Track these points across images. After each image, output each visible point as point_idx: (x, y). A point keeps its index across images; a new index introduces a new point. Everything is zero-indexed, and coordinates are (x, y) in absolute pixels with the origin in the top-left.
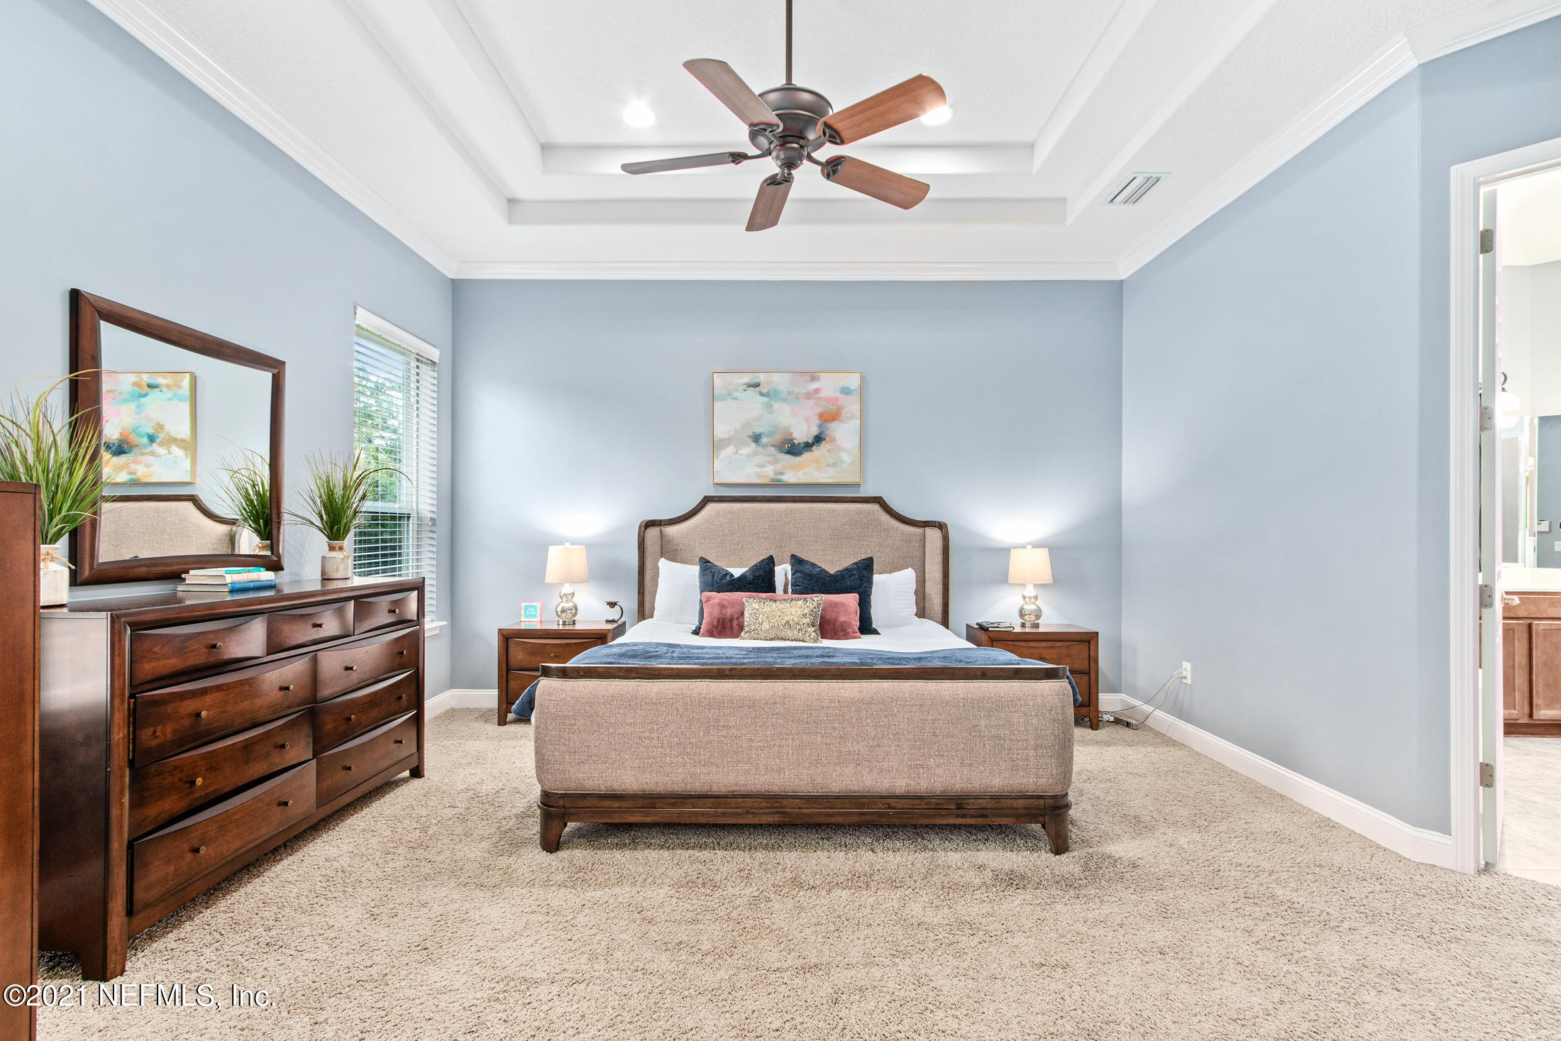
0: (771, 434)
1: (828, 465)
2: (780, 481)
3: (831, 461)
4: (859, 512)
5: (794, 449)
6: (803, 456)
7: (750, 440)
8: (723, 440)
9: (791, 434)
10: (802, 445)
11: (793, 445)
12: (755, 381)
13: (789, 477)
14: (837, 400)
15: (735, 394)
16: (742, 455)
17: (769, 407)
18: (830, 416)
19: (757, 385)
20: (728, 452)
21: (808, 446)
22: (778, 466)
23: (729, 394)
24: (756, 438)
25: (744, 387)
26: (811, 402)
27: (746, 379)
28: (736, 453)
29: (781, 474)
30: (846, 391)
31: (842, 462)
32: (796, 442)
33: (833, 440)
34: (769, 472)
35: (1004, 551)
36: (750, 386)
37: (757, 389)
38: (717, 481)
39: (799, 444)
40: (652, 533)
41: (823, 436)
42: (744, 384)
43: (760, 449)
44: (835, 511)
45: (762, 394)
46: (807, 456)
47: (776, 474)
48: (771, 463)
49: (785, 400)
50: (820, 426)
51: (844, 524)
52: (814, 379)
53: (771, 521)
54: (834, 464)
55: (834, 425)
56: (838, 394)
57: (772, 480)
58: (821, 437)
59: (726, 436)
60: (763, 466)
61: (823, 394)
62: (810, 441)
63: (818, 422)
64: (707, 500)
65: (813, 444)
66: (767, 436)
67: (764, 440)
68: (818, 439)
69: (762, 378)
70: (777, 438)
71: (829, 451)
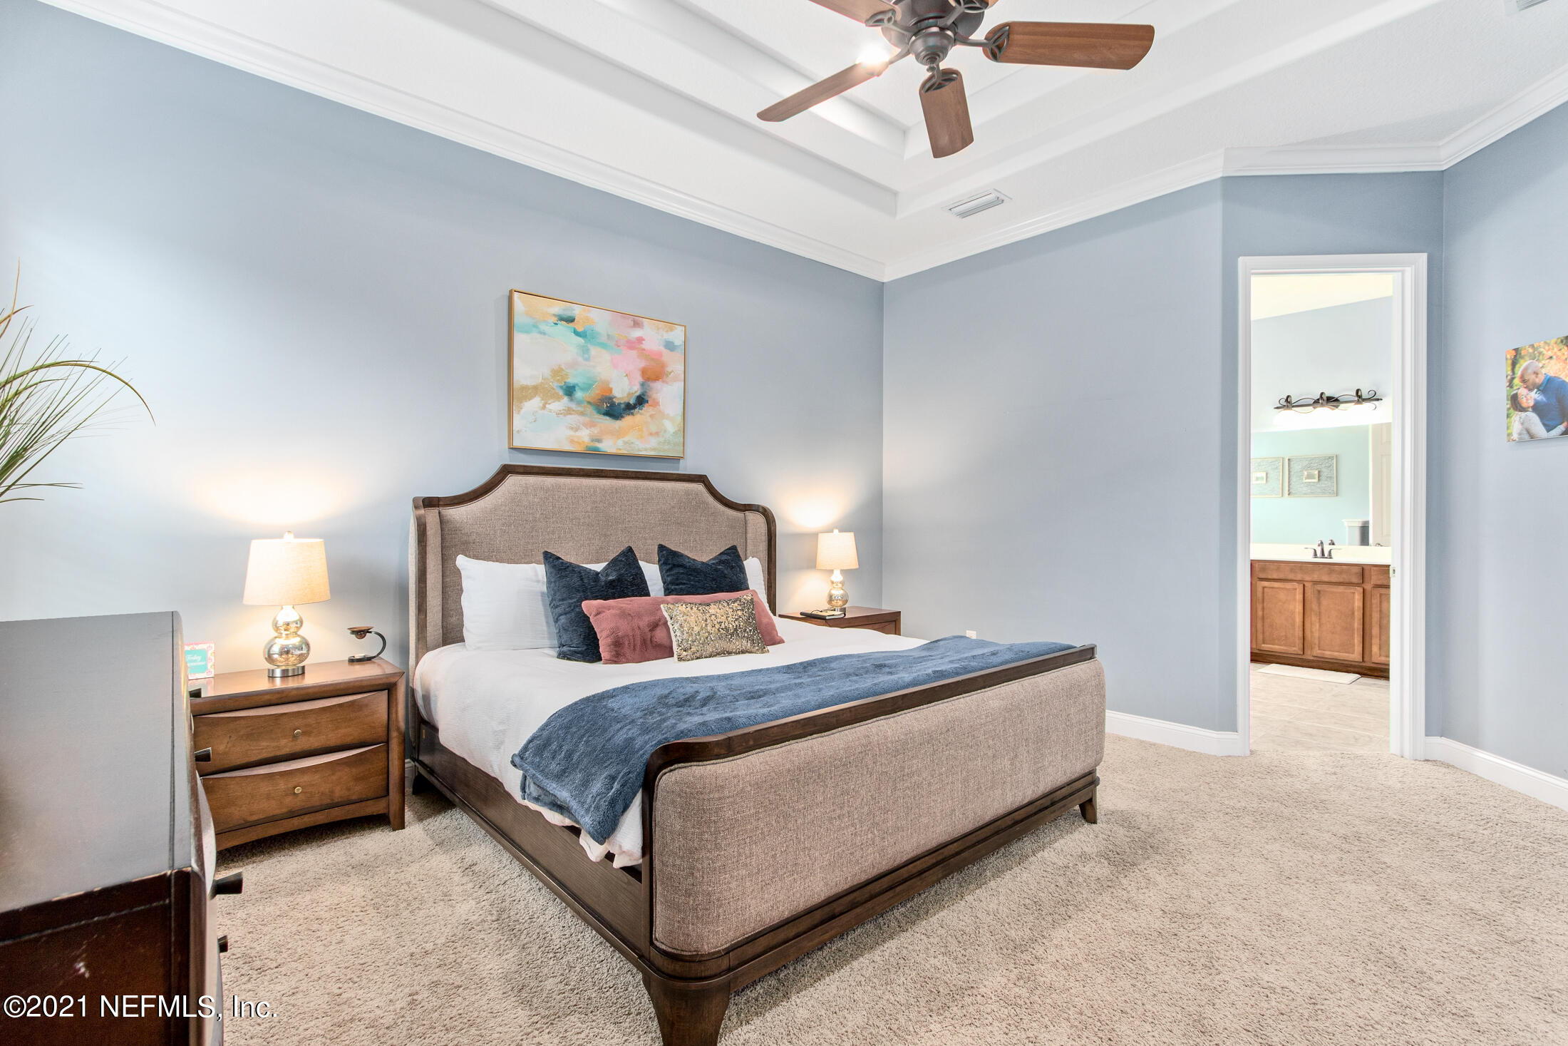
0: (587, 388)
1: (651, 434)
2: (596, 449)
3: (654, 429)
4: (687, 493)
5: (614, 410)
6: (623, 420)
7: (561, 393)
8: (524, 388)
9: (611, 390)
10: (623, 406)
11: (613, 404)
12: (568, 314)
13: (608, 446)
14: (660, 354)
15: (543, 327)
16: (550, 411)
17: (585, 351)
18: (653, 374)
19: (570, 320)
20: (532, 405)
21: (629, 408)
22: (596, 431)
23: (535, 326)
24: (570, 391)
25: (554, 319)
26: (634, 353)
27: (557, 308)
28: (544, 407)
29: (599, 441)
30: (670, 346)
31: (665, 431)
32: (617, 401)
33: (656, 404)
34: (584, 437)
36: (562, 319)
37: (571, 325)
38: (517, 444)
39: (619, 404)
40: (437, 515)
41: (646, 398)
42: (555, 315)
43: (573, 406)
44: (663, 490)
45: (577, 333)
46: (628, 420)
47: (592, 441)
48: (585, 425)
49: (603, 346)
50: (642, 385)
51: (673, 507)
52: (637, 324)
53: (594, 502)
54: (657, 434)
55: (657, 385)
56: (662, 348)
57: (588, 448)
58: (643, 399)
59: (530, 382)
60: (577, 429)
61: (646, 345)
62: (631, 402)
63: (640, 379)
64: (506, 471)
65: (634, 407)
66: (582, 389)
67: (579, 394)
68: (641, 401)
69: (577, 311)
70: (594, 393)
71: (651, 416)
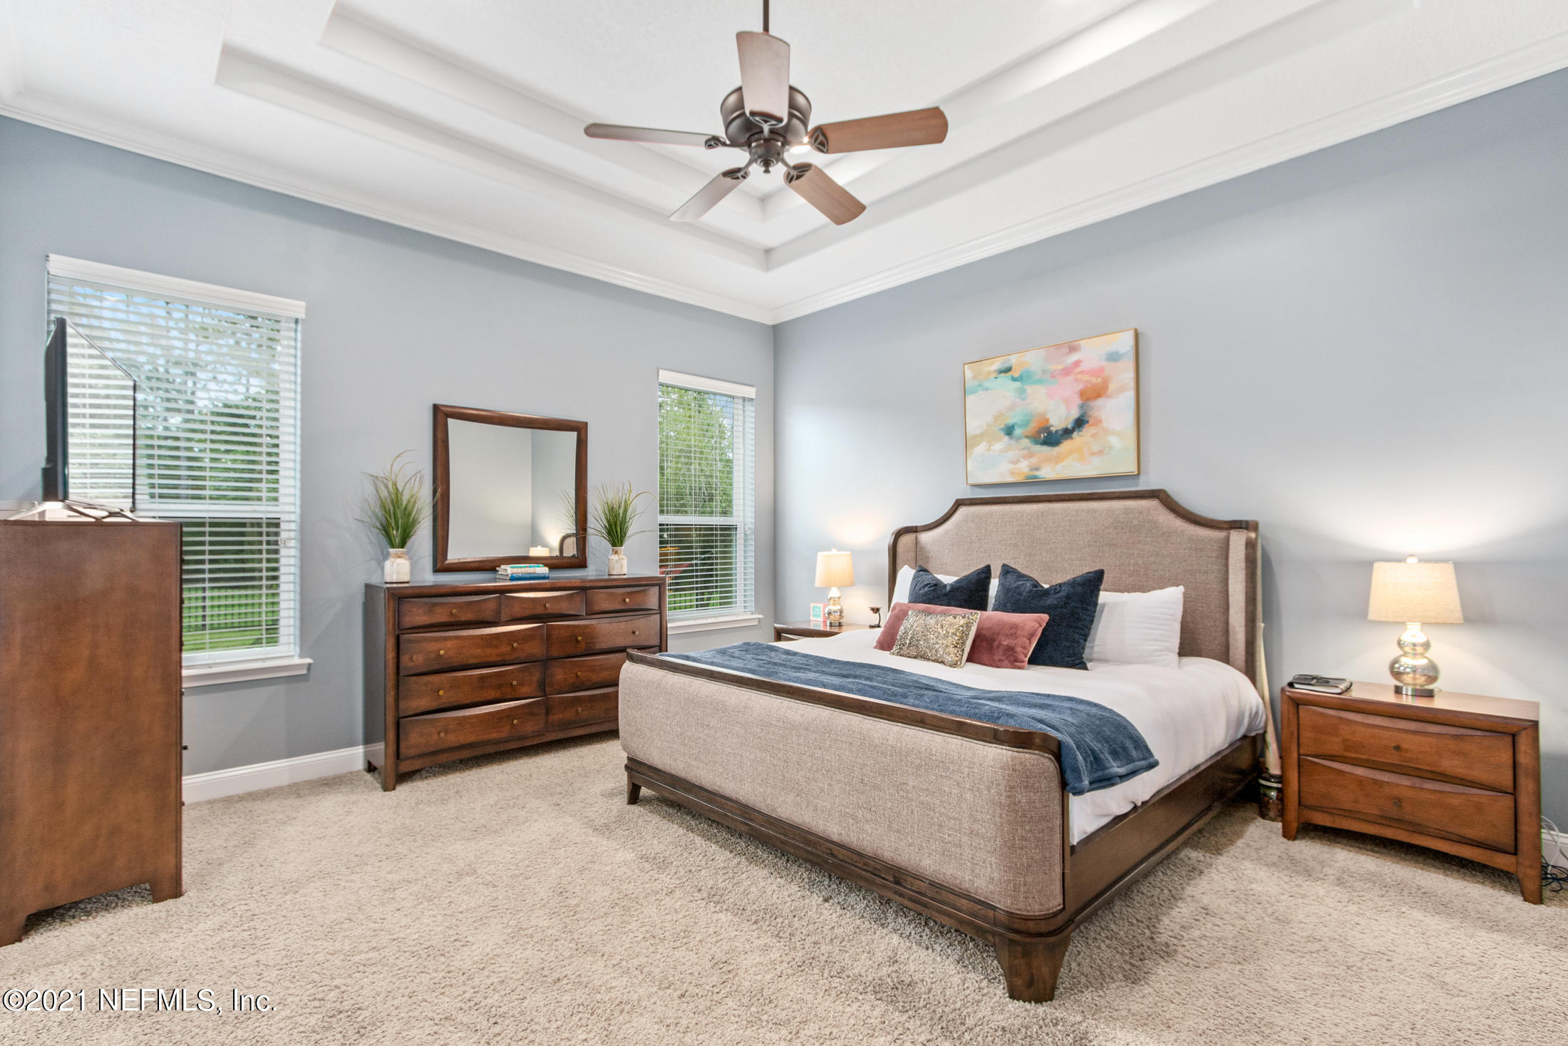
0: (1025, 424)
1: (1093, 454)
2: (1036, 477)
3: (1095, 448)
4: (1127, 511)
5: (1051, 438)
6: (1061, 445)
7: (1002, 434)
8: (975, 437)
9: (1047, 420)
10: (1060, 433)
11: (1050, 433)
12: (1007, 365)
13: (1047, 473)
14: (1101, 370)
15: (986, 384)
16: (994, 451)
17: (1021, 392)
18: (1093, 393)
19: (1008, 370)
20: (979, 450)
21: (1067, 433)
22: (1034, 461)
23: (980, 385)
24: (1009, 431)
25: (994, 375)
26: (1070, 378)
27: (997, 365)
28: (989, 449)
29: (1037, 469)
30: (1114, 357)
31: (1111, 448)
32: (1053, 429)
33: (1099, 422)
34: (1024, 468)
35: (1363, 566)
36: (1001, 372)
37: (1009, 374)
38: (970, 482)
39: (1057, 431)
40: (906, 540)
41: (1086, 419)
42: (995, 371)
43: (1013, 442)
44: (1095, 511)
45: (1014, 379)
46: (1066, 445)
47: (1031, 470)
48: (1024, 457)
49: (1039, 382)
50: (1082, 407)
51: (1108, 528)
52: (1073, 349)
53: (1021, 525)
54: (1100, 452)
55: (1099, 402)
56: (1104, 363)
57: (1028, 477)
58: (1082, 420)
59: (977, 432)
60: (1017, 462)
61: (1084, 366)
62: (1070, 427)
63: (1078, 401)
64: (959, 504)
65: (1073, 430)
66: (1020, 426)
67: (1018, 431)
68: (1080, 423)
69: (1013, 360)
70: (1033, 426)
71: (1093, 436)
